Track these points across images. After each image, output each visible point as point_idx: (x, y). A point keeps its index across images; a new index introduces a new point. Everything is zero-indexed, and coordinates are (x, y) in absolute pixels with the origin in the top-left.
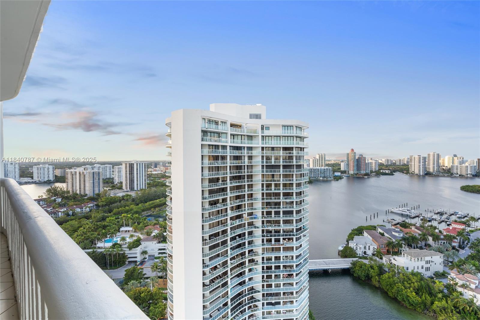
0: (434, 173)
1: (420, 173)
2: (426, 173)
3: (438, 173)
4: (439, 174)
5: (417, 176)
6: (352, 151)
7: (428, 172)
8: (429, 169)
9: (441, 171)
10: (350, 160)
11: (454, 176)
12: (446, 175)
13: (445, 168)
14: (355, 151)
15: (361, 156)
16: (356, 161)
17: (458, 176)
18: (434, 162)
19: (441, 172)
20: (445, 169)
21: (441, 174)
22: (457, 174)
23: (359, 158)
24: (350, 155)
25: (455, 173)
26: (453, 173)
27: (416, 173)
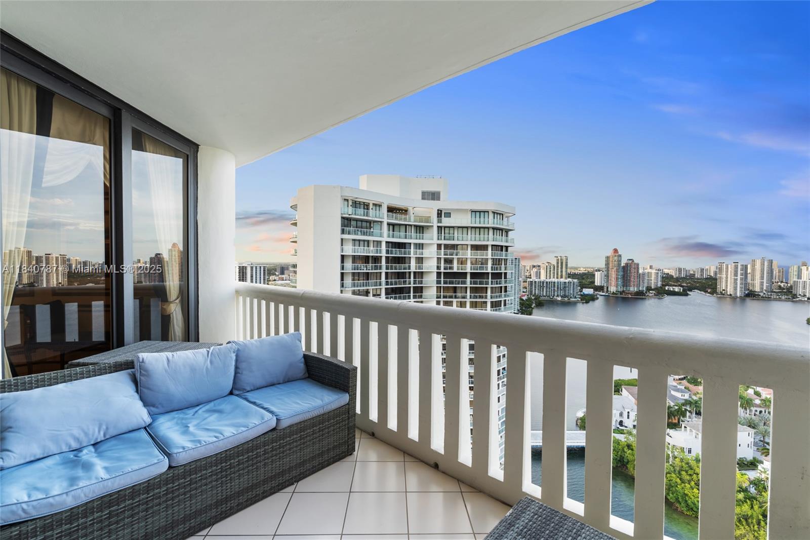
0: (762, 294)
1: (736, 293)
2: (746, 292)
3: (769, 294)
4: (771, 295)
5: (730, 298)
6: (614, 253)
7: (751, 291)
8: (753, 285)
9: (774, 290)
10: (610, 268)
11: (798, 299)
12: (783, 298)
13: (784, 285)
14: (619, 253)
15: (631, 262)
16: (621, 269)
17: (806, 299)
18: (763, 274)
19: (775, 292)
20: (782, 286)
21: (774, 296)
22: (805, 296)
23: (627, 264)
24: (611, 259)
25: (800, 295)
26: (796, 295)
27: (729, 294)
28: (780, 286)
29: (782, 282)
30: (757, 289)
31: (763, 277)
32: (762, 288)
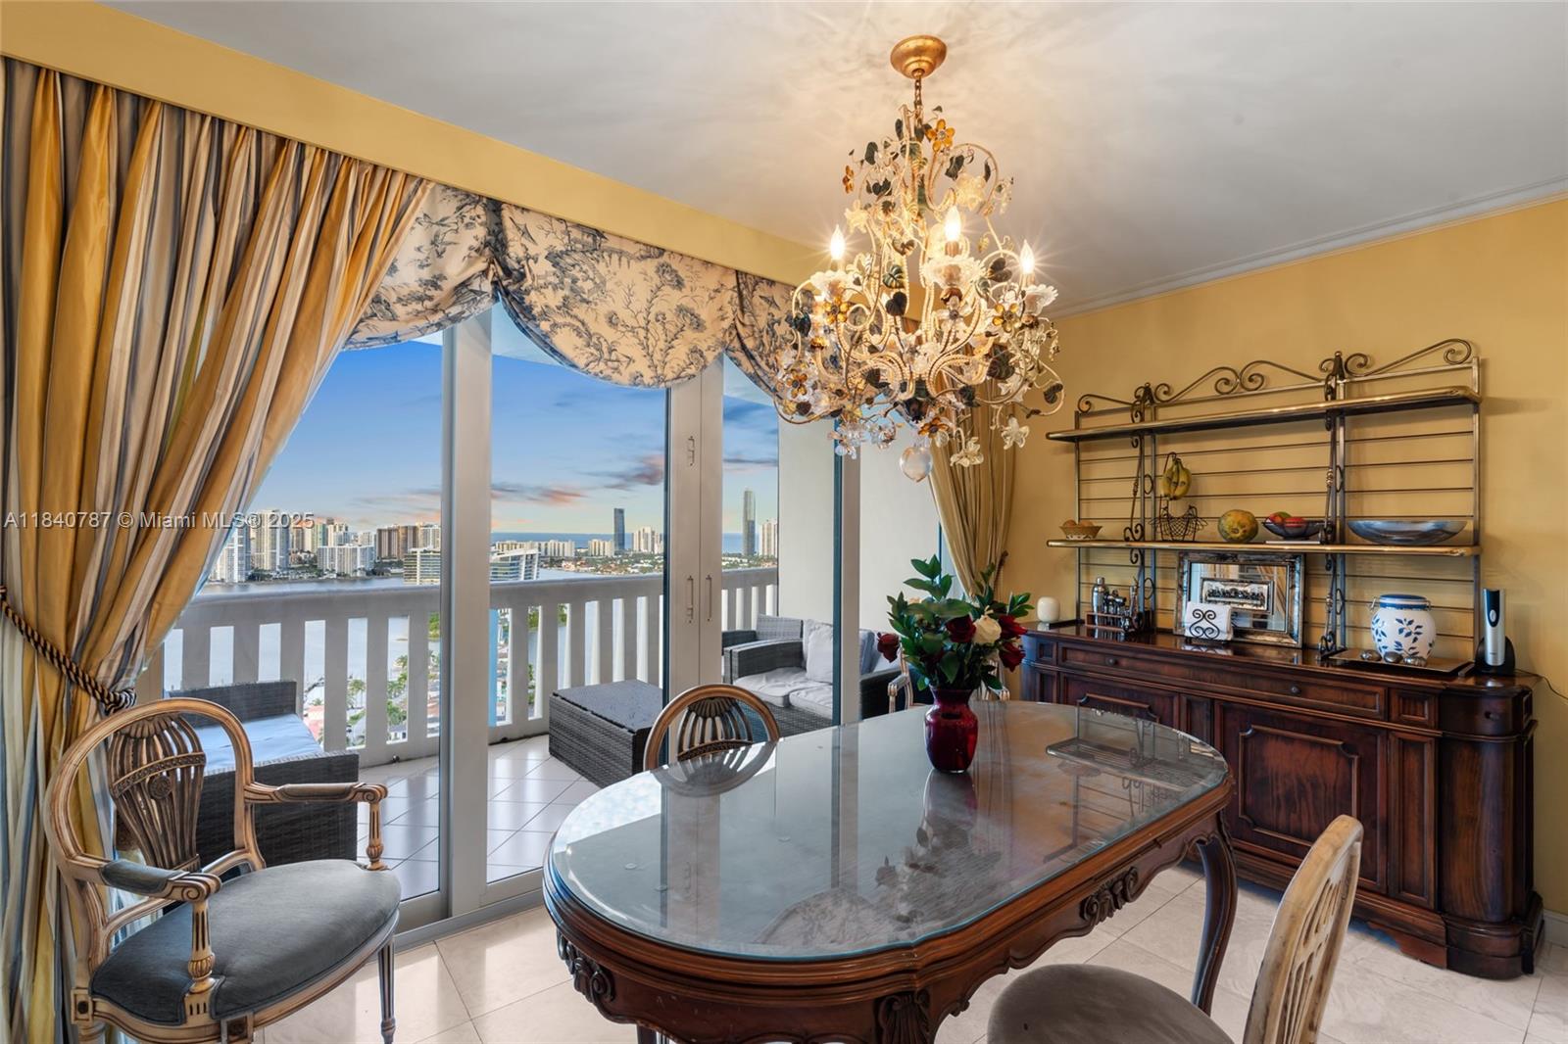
28: (300, 559)
29: (302, 551)
30: (267, 566)
31: (275, 544)
32: (273, 564)
